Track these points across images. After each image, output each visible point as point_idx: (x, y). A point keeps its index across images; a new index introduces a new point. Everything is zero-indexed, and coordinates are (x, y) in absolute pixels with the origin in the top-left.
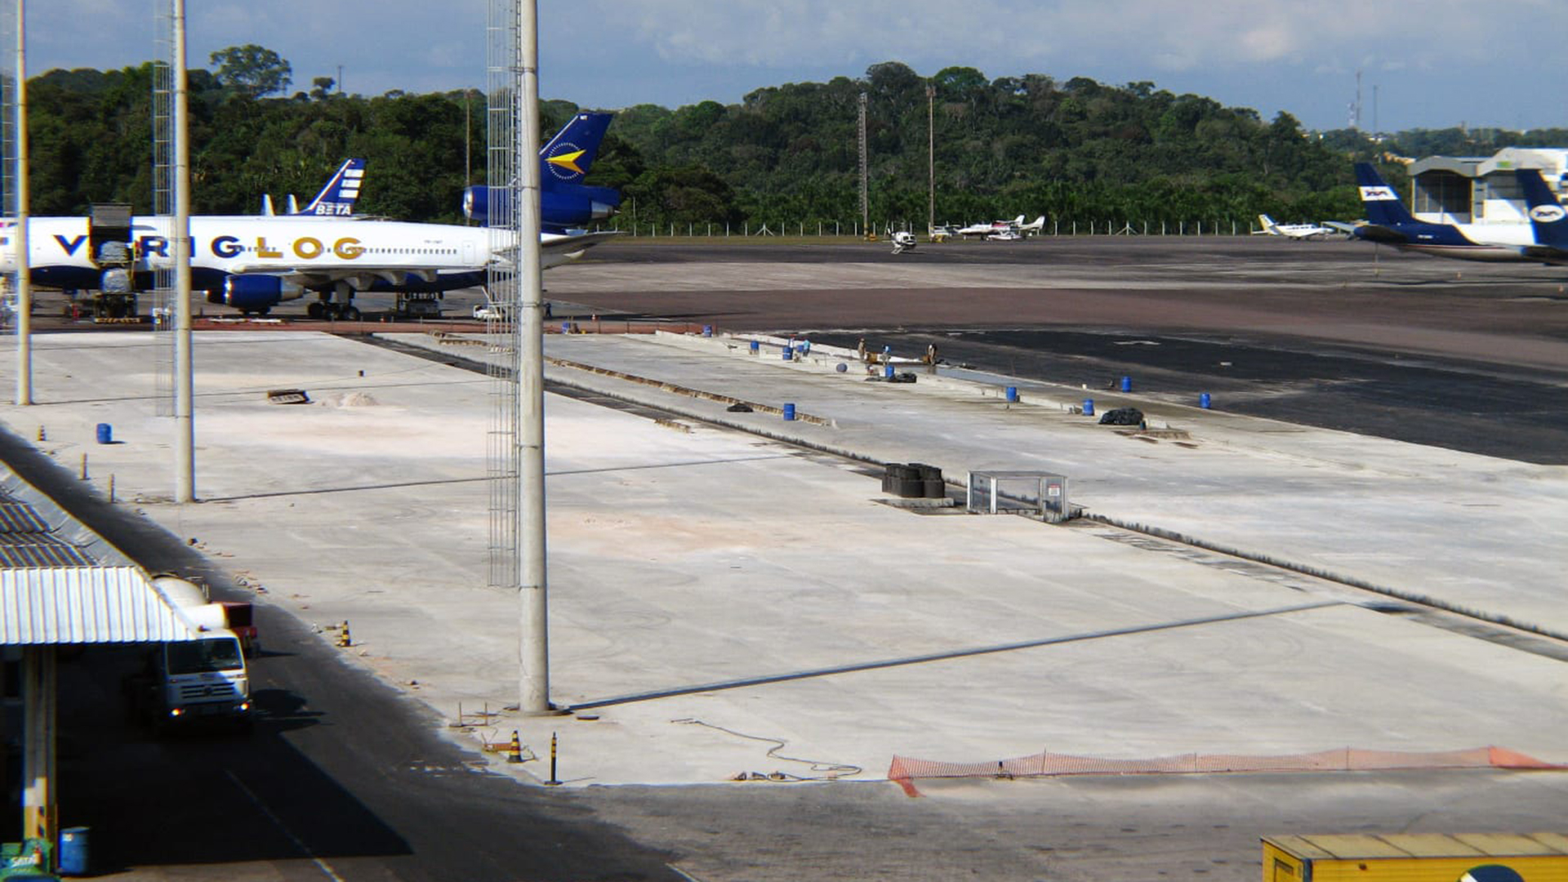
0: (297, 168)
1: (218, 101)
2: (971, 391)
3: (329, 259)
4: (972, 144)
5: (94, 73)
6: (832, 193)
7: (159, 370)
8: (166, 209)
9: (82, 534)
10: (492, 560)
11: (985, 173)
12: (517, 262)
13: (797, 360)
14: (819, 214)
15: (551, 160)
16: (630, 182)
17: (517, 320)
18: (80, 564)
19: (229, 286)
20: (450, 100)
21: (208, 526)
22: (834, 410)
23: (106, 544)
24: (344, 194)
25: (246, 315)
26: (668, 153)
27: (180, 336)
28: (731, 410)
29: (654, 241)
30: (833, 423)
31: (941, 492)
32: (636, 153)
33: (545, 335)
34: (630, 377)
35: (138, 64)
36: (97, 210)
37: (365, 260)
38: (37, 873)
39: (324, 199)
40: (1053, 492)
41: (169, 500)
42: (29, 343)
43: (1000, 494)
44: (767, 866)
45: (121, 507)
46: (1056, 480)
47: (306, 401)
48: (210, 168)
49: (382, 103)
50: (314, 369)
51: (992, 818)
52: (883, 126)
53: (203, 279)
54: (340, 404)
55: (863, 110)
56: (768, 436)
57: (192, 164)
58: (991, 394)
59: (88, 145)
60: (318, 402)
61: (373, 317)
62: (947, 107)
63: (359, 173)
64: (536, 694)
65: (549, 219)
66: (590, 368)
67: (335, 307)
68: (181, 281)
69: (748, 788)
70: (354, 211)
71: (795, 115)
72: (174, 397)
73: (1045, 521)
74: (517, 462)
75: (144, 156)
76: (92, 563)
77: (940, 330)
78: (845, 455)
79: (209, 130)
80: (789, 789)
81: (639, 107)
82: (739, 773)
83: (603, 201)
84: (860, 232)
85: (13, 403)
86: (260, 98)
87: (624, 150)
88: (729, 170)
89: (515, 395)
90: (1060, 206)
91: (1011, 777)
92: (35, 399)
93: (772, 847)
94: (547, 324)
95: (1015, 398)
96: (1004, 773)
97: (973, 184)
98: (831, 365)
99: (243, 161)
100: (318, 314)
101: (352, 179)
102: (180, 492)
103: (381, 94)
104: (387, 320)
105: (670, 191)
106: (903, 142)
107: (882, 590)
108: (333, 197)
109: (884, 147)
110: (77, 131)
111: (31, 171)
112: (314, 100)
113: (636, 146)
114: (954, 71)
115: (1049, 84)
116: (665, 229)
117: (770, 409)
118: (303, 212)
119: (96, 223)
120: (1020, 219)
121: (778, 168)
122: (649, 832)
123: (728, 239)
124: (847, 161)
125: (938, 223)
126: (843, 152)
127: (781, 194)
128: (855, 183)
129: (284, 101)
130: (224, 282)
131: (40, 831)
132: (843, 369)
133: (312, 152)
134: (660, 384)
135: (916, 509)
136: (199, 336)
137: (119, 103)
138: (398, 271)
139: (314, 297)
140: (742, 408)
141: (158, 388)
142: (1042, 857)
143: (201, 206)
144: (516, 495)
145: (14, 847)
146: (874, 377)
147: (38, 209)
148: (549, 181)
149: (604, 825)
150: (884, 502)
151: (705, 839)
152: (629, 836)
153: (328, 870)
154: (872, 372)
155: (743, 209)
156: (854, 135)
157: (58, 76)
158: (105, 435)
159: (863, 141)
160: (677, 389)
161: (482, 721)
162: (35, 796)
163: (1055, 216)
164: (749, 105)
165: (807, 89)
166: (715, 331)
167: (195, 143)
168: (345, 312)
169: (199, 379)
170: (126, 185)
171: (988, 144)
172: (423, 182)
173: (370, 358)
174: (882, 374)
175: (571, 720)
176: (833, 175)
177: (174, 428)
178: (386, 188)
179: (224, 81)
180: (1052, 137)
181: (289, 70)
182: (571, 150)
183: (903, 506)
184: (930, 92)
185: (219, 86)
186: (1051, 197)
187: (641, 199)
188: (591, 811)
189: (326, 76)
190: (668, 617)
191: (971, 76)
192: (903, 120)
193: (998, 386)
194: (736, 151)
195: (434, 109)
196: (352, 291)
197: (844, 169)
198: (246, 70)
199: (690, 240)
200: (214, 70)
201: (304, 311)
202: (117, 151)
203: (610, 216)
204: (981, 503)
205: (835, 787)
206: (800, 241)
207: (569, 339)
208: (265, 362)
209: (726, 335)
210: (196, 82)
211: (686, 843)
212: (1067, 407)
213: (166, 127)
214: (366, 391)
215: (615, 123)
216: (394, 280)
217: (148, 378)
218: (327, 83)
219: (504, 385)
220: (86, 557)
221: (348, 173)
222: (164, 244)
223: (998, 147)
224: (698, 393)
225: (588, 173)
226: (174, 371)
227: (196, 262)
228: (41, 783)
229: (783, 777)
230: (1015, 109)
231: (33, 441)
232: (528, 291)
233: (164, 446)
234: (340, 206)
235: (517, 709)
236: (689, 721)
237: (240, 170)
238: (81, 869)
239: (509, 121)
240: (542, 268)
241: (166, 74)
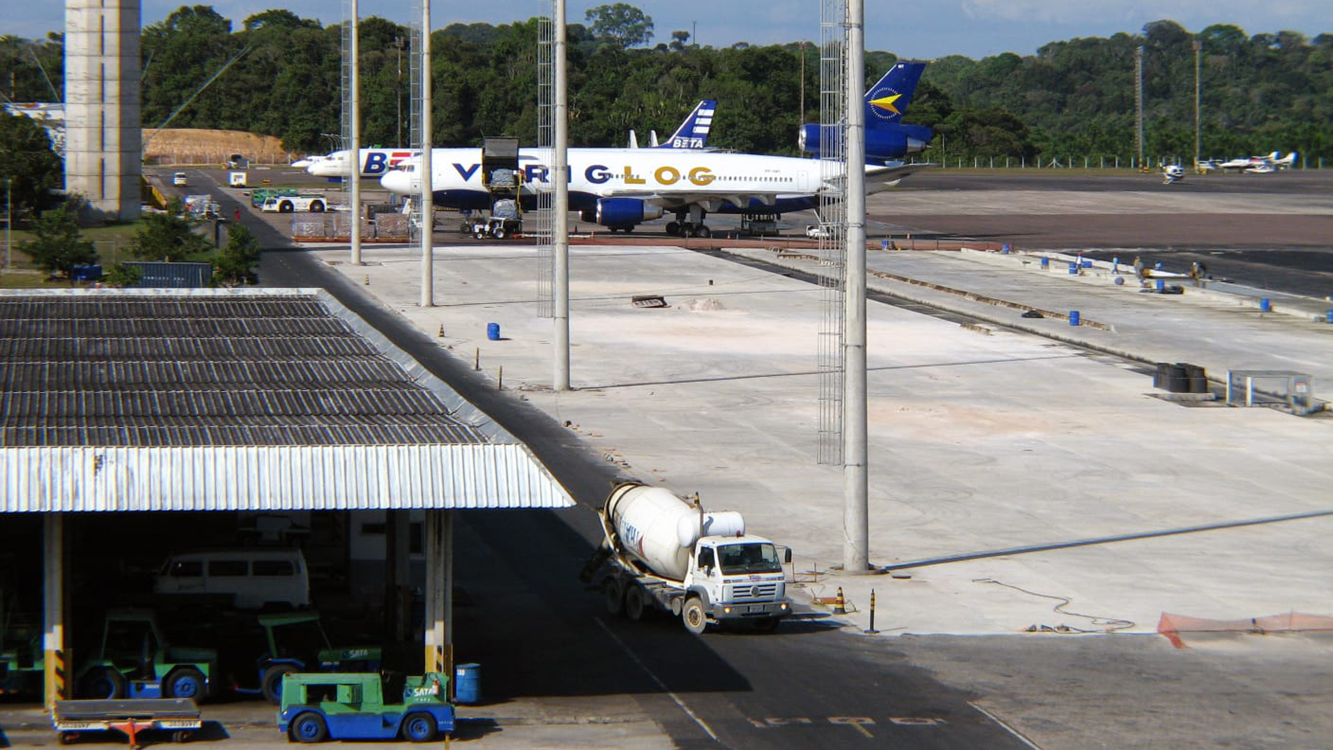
0: (657, 108)
1: (590, 51)
2: (1231, 301)
3: (684, 185)
4: (1232, 90)
5: (488, 26)
6: (1112, 132)
7: (540, 278)
8: (548, 142)
9: (476, 416)
10: (822, 442)
11: (1244, 115)
12: (845, 188)
13: (1082, 274)
14: (1100, 149)
15: (873, 102)
16: (940, 121)
17: (844, 238)
18: (474, 441)
19: (599, 207)
20: (788, 51)
21: (581, 410)
22: (1114, 317)
23: (495, 425)
24: (698, 130)
25: (614, 231)
26: (972, 97)
27: (559, 250)
28: (1025, 316)
29: (960, 172)
30: (1113, 328)
31: (1204, 387)
32: (945, 97)
33: (868, 251)
34: (939, 288)
35: (525, 20)
36: (488, 142)
37: (715, 186)
38: (436, 701)
39: (678, 135)
40: (1301, 389)
41: (548, 389)
42: (431, 254)
43: (1255, 390)
44: (1053, 705)
45: (508, 394)
46: (1303, 378)
47: (664, 305)
48: (584, 107)
49: (730, 53)
50: (672, 278)
51: (1247, 667)
52: (1157, 75)
53: (578, 201)
54: (692, 308)
55: (1139, 63)
56: (1056, 338)
57: (569, 104)
58: (1248, 304)
59: (482, 87)
60: (674, 307)
61: (720, 235)
62: (1212, 59)
63: (710, 113)
64: (857, 556)
65: (872, 153)
66: (905, 280)
67: (689, 226)
68: (560, 203)
69: (1037, 638)
70: (706, 145)
71: (1082, 65)
72: (553, 301)
73: (1293, 413)
74: (843, 359)
75: (529, 97)
76: (484, 441)
77: (1204, 249)
78: (1122, 355)
79: (583, 75)
80: (1073, 640)
81: (948, 58)
82: (1030, 625)
83: (918, 137)
84: (1136, 165)
85: (417, 304)
86: (626, 49)
87: (934, 94)
88: (1024, 112)
89: (842, 302)
90: (1308, 144)
91: (1263, 632)
92: (435, 302)
93: (1058, 689)
94: (869, 242)
95: (1267, 308)
96: (1256, 628)
97: (1233, 126)
98: (1112, 279)
99: (612, 102)
100: (674, 232)
101: (704, 118)
102: (558, 382)
103: (729, 46)
104: (733, 237)
105: (974, 129)
106: (1173, 87)
107: (1152, 472)
108: (688, 133)
109: (1158, 92)
110: (472, 76)
111: (434, 109)
112: (673, 50)
113: (945, 91)
114: (1218, 28)
115: (1300, 39)
116: (969, 161)
117: (1058, 315)
118: (662, 145)
119: (488, 153)
120: (1274, 155)
121: (1066, 111)
122: (953, 675)
123: (1023, 170)
124: (1125, 105)
125: (1203, 158)
126: (1122, 97)
127: (1069, 133)
128: (1132, 124)
129: (648, 51)
130: (596, 204)
131: (439, 667)
132: (1121, 282)
133: (670, 95)
134: (964, 293)
135: (1183, 402)
136: (575, 250)
137: (508, 52)
138: (743, 196)
139: (671, 217)
140: (1035, 314)
141: (540, 293)
142: (1289, 701)
143: (577, 140)
144: (842, 385)
145: (417, 680)
146: (1147, 289)
147: (440, 141)
148: (872, 120)
149: (915, 669)
150: (1155, 396)
151: (1000, 681)
152: (934, 677)
153: (680, 703)
154: (1145, 285)
155: (1036, 145)
156: (1131, 82)
157: (457, 29)
158: (494, 333)
159: (1139, 88)
160: (979, 298)
161: (812, 578)
162: (435, 636)
163: (1303, 152)
164: (1042, 57)
165: (1092, 43)
166: (1012, 248)
167: (573, 86)
168: (697, 230)
169: (573, 285)
170: (512, 122)
171: (1246, 91)
172: (764, 120)
173: (718, 269)
174: (1155, 286)
175: (887, 578)
176: (1113, 117)
177: (553, 327)
178: (733, 125)
179: (597, 34)
180: (1301, 84)
181: (652, 25)
182: (891, 94)
183: (1172, 400)
184: (1197, 45)
185: (592, 38)
186: (1300, 137)
187: (950, 136)
188: (903, 655)
189: (683, 30)
190: (970, 492)
191: (1232, 32)
192: (1174, 70)
193: (1253, 298)
194: (1031, 95)
195: (774, 59)
196: (704, 213)
197: (1124, 112)
198: (615, 25)
199: (992, 171)
200: (588, 25)
201: (663, 229)
202: (506, 93)
203: (923, 150)
204: (1238, 397)
205: (1112, 638)
206: (1086, 172)
207: (886, 255)
208: (630, 272)
209: (1021, 253)
210: (574, 35)
211: (983, 684)
212: (1313, 316)
213: (548, 73)
214: (714, 298)
215: (927, 71)
216: (739, 204)
217: (532, 285)
218: (683, 36)
219: (833, 293)
220: (479, 436)
221: (701, 112)
222: (546, 172)
223: (1256, 93)
224: (997, 301)
225: (905, 113)
226: (553, 280)
227: (573, 187)
228: (440, 626)
229: (1067, 629)
230: (1270, 60)
231: (434, 337)
232: (853, 214)
233: (544, 342)
234: (693, 141)
235: (841, 568)
236: (988, 581)
237: (609, 110)
238: (473, 699)
239: (838, 69)
240: (866, 194)
241: (548, 29)
